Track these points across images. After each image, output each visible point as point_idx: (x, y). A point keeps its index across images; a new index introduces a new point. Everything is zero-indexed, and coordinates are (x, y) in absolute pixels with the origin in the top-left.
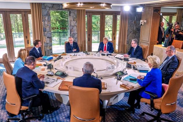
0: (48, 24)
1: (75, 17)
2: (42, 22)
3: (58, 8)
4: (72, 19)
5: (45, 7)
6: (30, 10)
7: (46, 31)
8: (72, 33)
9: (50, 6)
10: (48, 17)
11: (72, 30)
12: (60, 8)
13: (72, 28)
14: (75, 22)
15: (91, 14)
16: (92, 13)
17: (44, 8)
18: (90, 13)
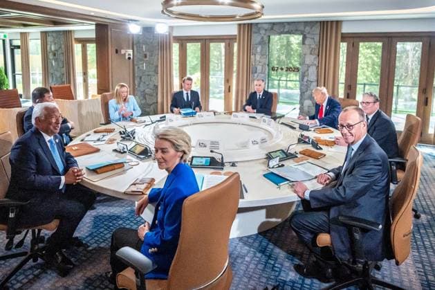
0: (261, 60)
1: (313, 46)
2: (252, 56)
3: (282, 30)
4: (309, 52)
5: (259, 29)
6: (236, 35)
7: (256, 72)
8: (306, 79)
9: (266, 26)
10: (262, 47)
11: (306, 74)
12: (285, 30)
13: (306, 69)
14: (313, 57)
15: (355, 40)
16: (360, 37)
17: (257, 31)
18: (353, 37)
